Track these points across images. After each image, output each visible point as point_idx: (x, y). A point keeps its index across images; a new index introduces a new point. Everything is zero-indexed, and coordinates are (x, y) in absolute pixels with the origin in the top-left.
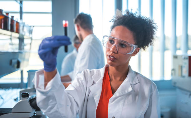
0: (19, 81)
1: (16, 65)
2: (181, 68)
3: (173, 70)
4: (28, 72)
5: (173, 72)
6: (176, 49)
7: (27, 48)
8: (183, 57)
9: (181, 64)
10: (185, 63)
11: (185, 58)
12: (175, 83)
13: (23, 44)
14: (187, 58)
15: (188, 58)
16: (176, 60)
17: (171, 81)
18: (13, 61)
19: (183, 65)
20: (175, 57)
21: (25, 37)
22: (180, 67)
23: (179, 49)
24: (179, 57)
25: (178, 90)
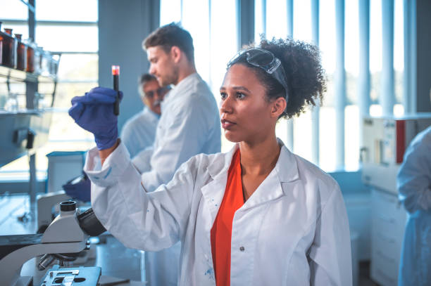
0: (25, 177)
1: (25, 143)
2: (381, 144)
3: (363, 149)
4: (48, 156)
5: (364, 153)
6: (369, 102)
7: (45, 103)
8: (385, 123)
9: (380, 136)
10: (389, 136)
11: (388, 126)
12: (368, 178)
13: (37, 95)
14: (393, 125)
15: (395, 123)
16: (369, 128)
17: (359, 173)
18: (20, 133)
19: (386, 139)
20: (368, 122)
21: (40, 79)
22: (379, 144)
23: (376, 102)
24: (375, 122)
25: (374, 193)
